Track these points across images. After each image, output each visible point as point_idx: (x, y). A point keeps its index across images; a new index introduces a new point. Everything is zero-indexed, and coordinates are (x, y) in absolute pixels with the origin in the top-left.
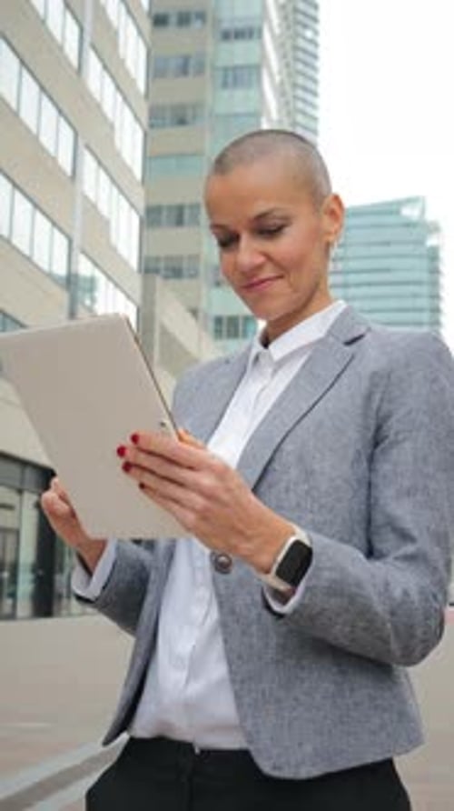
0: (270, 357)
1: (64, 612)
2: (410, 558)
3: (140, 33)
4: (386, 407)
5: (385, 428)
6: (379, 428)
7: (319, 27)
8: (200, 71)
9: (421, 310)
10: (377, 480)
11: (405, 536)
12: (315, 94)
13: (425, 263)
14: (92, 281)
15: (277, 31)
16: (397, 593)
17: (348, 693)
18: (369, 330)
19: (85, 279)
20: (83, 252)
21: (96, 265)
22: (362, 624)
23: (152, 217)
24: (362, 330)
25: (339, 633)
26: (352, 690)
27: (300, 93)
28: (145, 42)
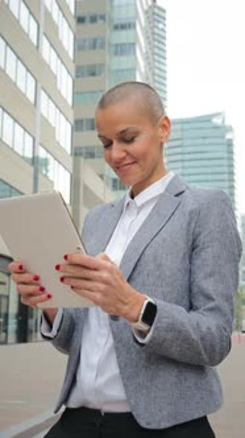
0: (136, 204)
1: (34, 339)
2: (211, 310)
3: (70, 26)
4: (197, 230)
5: (198, 240)
6: (194, 241)
7: (166, 22)
8: (102, 46)
9: (223, 173)
10: (194, 268)
11: (209, 298)
12: (165, 58)
13: (225, 147)
14: (46, 160)
15: (144, 24)
16: (204, 329)
17: (183, 381)
18: (187, 188)
19: (43, 159)
20: (41, 145)
21: (48, 151)
22: (186, 346)
23: (78, 125)
24: (184, 188)
25: (174, 351)
26: (186, 379)
27: (156, 57)
28: (73, 31)
